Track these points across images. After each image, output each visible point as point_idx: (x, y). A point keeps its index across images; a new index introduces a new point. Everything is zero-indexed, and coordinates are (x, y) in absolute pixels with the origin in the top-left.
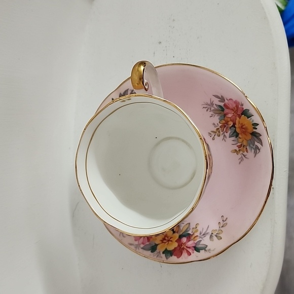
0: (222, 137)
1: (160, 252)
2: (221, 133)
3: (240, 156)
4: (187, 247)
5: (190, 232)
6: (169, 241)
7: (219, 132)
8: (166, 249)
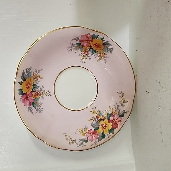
0: (88, 58)
1: (107, 134)
2: (86, 56)
3: (103, 60)
4: (116, 120)
5: (110, 113)
6: (106, 126)
7: (85, 57)
8: (109, 130)
